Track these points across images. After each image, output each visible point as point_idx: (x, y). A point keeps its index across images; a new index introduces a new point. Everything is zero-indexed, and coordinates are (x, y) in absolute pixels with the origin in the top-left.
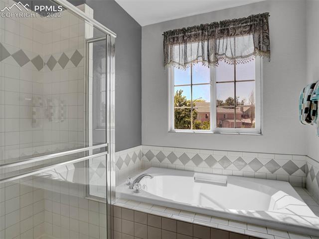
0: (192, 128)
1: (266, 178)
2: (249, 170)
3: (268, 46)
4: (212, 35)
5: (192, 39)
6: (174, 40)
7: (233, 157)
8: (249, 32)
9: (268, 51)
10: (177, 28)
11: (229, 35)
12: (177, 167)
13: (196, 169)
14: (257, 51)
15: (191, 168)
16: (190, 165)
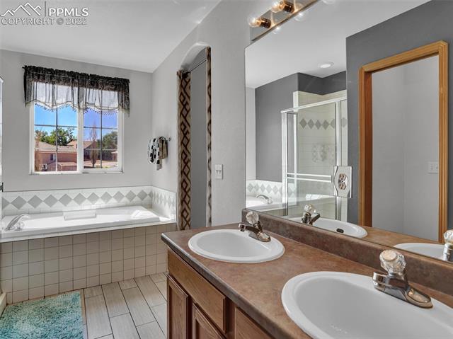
0: (57, 169)
1: (126, 206)
2: (113, 202)
3: (128, 105)
4: (83, 85)
5: (61, 83)
6: (39, 78)
7: (100, 192)
8: (115, 90)
9: (129, 109)
10: (44, 67)
11: (97, 88)
12: (42, 210)
13: (64, 209)
14: (121, 107)
15: (59, 209)
16: (58, 206)
